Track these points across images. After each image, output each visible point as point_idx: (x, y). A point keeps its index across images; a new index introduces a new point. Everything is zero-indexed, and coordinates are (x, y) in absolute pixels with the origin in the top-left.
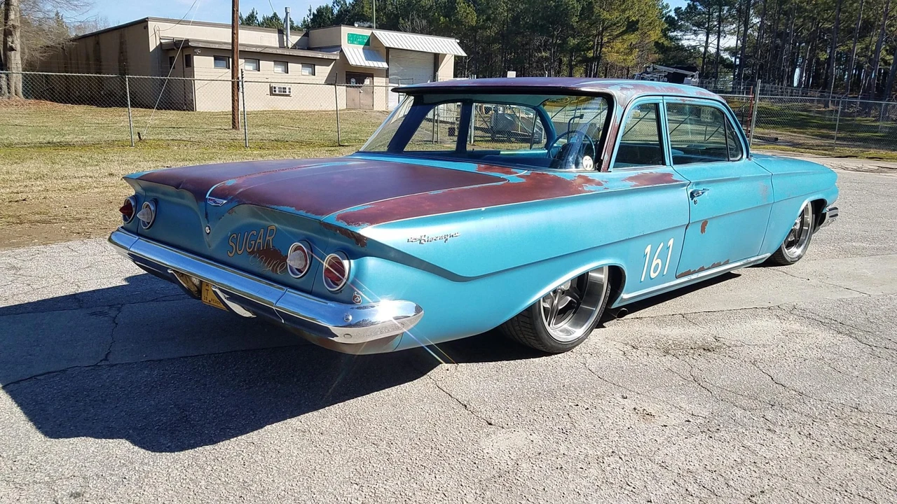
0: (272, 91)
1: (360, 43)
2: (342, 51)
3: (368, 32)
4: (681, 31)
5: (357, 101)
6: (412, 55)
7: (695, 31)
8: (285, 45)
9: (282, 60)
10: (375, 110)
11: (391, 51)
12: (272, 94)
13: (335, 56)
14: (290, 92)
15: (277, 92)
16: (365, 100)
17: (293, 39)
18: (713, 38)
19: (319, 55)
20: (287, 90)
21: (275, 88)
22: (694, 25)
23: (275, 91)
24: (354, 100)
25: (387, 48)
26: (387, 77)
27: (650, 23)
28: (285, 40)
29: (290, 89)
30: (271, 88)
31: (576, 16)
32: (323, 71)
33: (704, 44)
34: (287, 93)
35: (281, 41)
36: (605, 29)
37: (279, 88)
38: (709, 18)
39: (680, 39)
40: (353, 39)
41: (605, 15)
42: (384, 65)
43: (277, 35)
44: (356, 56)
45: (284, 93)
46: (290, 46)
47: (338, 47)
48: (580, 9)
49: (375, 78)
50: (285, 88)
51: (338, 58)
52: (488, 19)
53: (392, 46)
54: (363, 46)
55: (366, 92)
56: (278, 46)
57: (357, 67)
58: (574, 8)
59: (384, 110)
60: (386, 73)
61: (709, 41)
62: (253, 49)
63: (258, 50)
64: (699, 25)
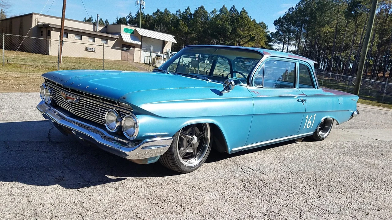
0: (87, 49)
1: (129, 33)
2: (121, 35)
3: (133, 28)
4: (273, 42)
5: (126, 57)
6: (153, 40)
7: (278, 43)
8: (96, 30)
9: (92, 36)
10: (134, 62)
11: (143, 38)
12: (86, 50)
13: (117, 37)
14: (95, 50)
15: (89, 50)
16: (130, 57)
17: (100, 28)
18: (286, 46)
19: (110, 36)
20: (94, 50)
21: (88, 48)
22: (278, 40)
23: (88, 49)
24: (125, 57)
25: (141, 36)
26: (141, 48)
27: (261, 38)
28: (96, 28)
29: (95, 49)
30: (86, 48)
31: (229, 32)
32: (111, 43)
33: (282, 49)
34: (94, 51)
35: (94, 28)
36: (241, 39)
37: (90, 48)
38: (284, 38)
39: (272, 46)
40: (126, 30)
41: (241, 33)
42: (140, 43)
43: (92, 26)
44: (127, 38)
45: (92, 50)
46: (98, 31)
47: (119, 33)
48: (231, 29)
49: (135, 48)
50: (93, 49)
51: (119, 38)
52: (193, 30)
53: (144, 35)
54: (130, 34)
55: (131, 54)
56: (92, 30)
57: (127, 43)
58: (229, 29)
59: (139, 62)
60: (140, 47)
61: (284, 47)
62: (79, 31)
63: (82, 31)
64: (280, 40)
